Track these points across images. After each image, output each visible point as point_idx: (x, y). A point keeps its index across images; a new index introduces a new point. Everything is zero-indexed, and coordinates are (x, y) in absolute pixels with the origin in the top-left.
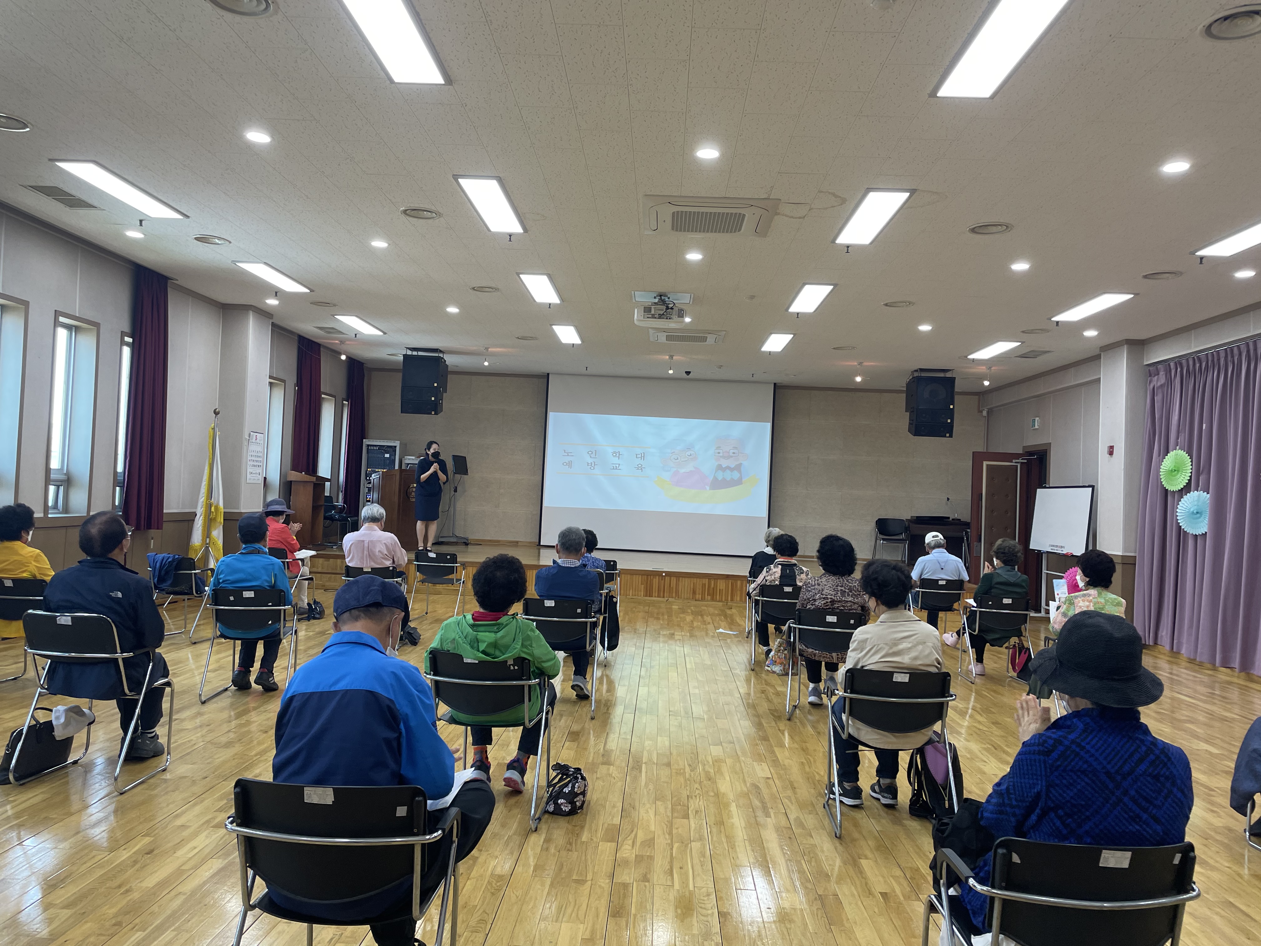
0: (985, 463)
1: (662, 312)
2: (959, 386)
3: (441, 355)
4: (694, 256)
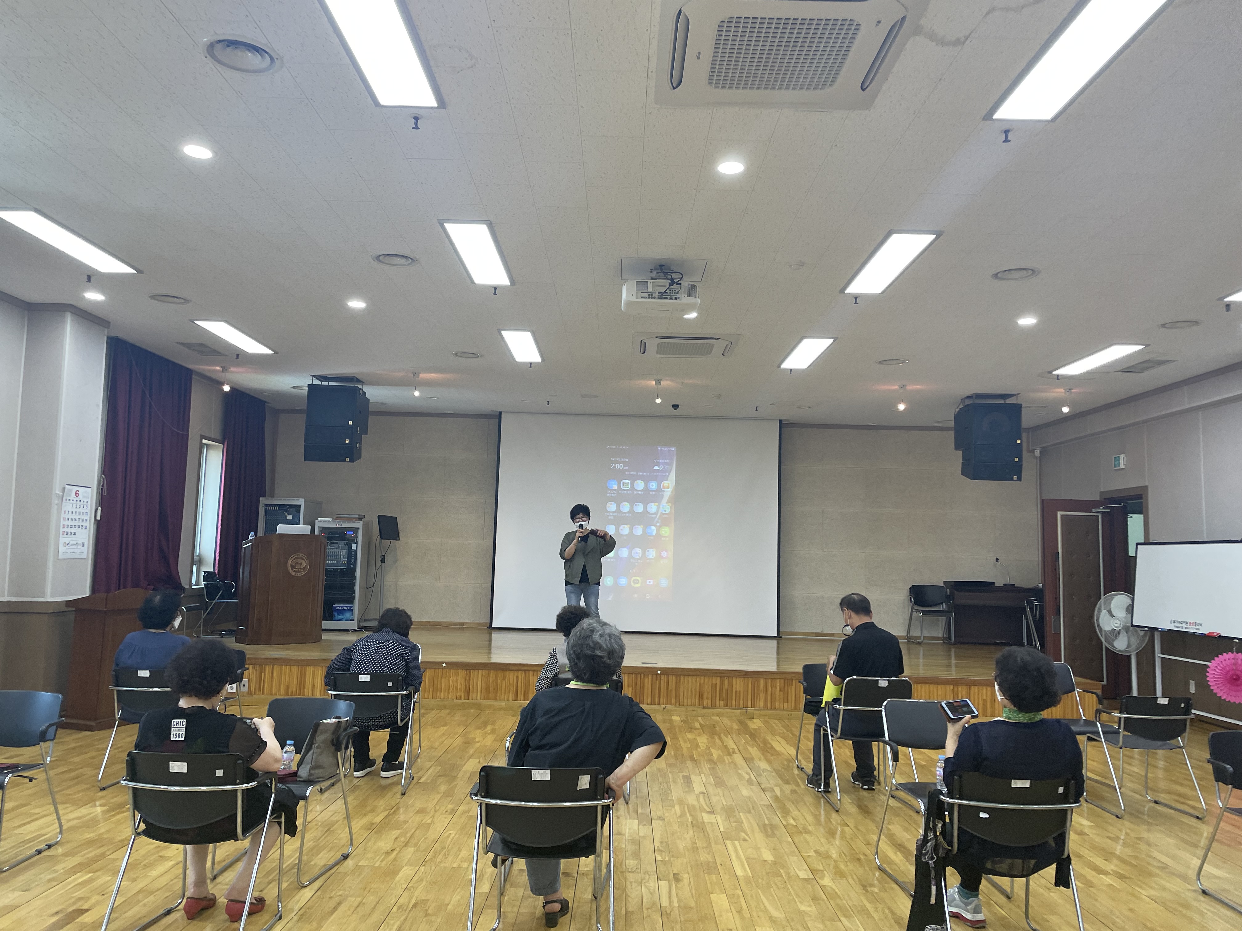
0: (1059, 514)
1: (663, 290)
2: (1026, 417)
3: (360, 386)
4: (731, 167)
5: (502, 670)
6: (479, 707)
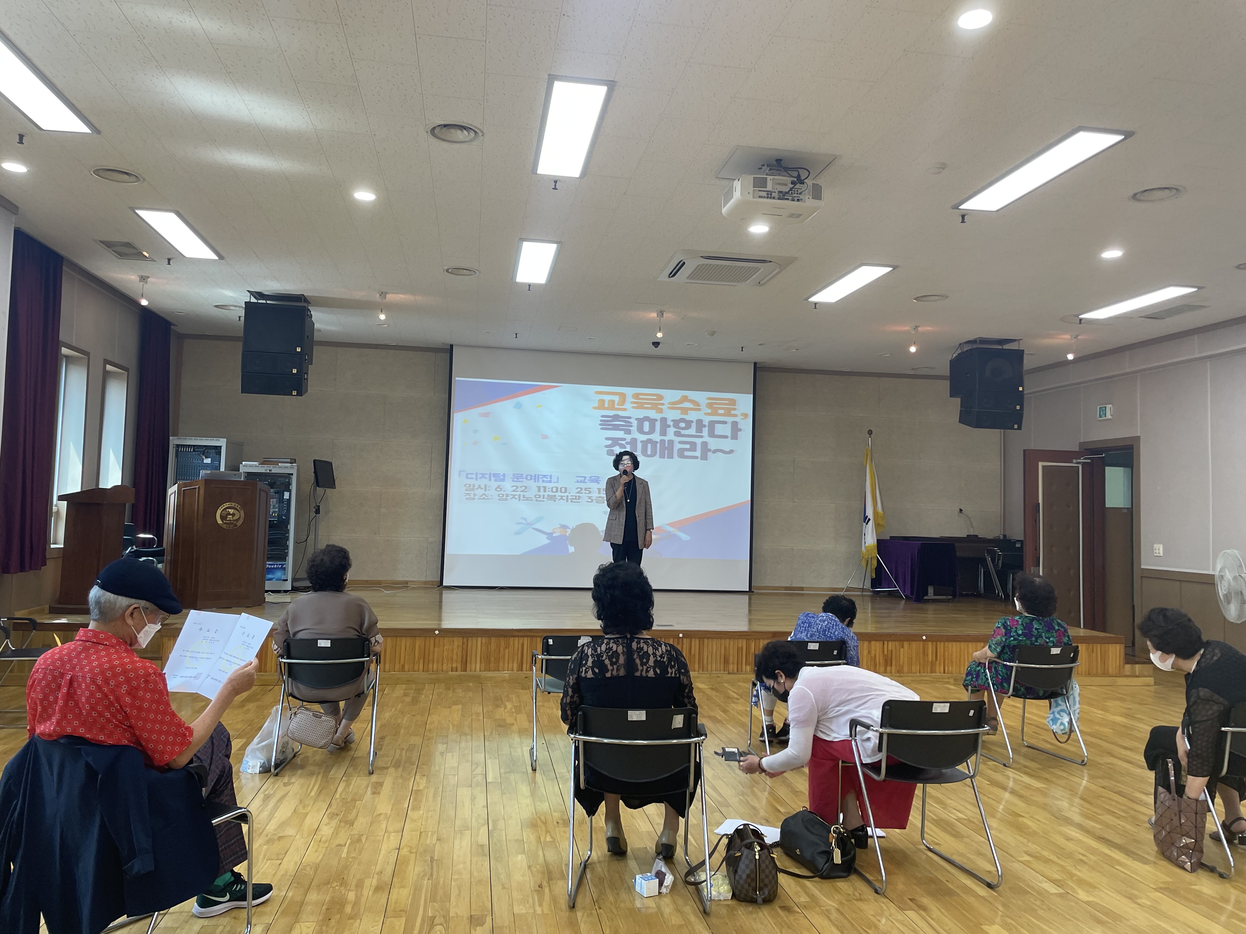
0: (1041, 464)
1: (786, 189)
2: (1030, 361)
3: (308, 307)
5: (505, 636)
6: (478, 679)
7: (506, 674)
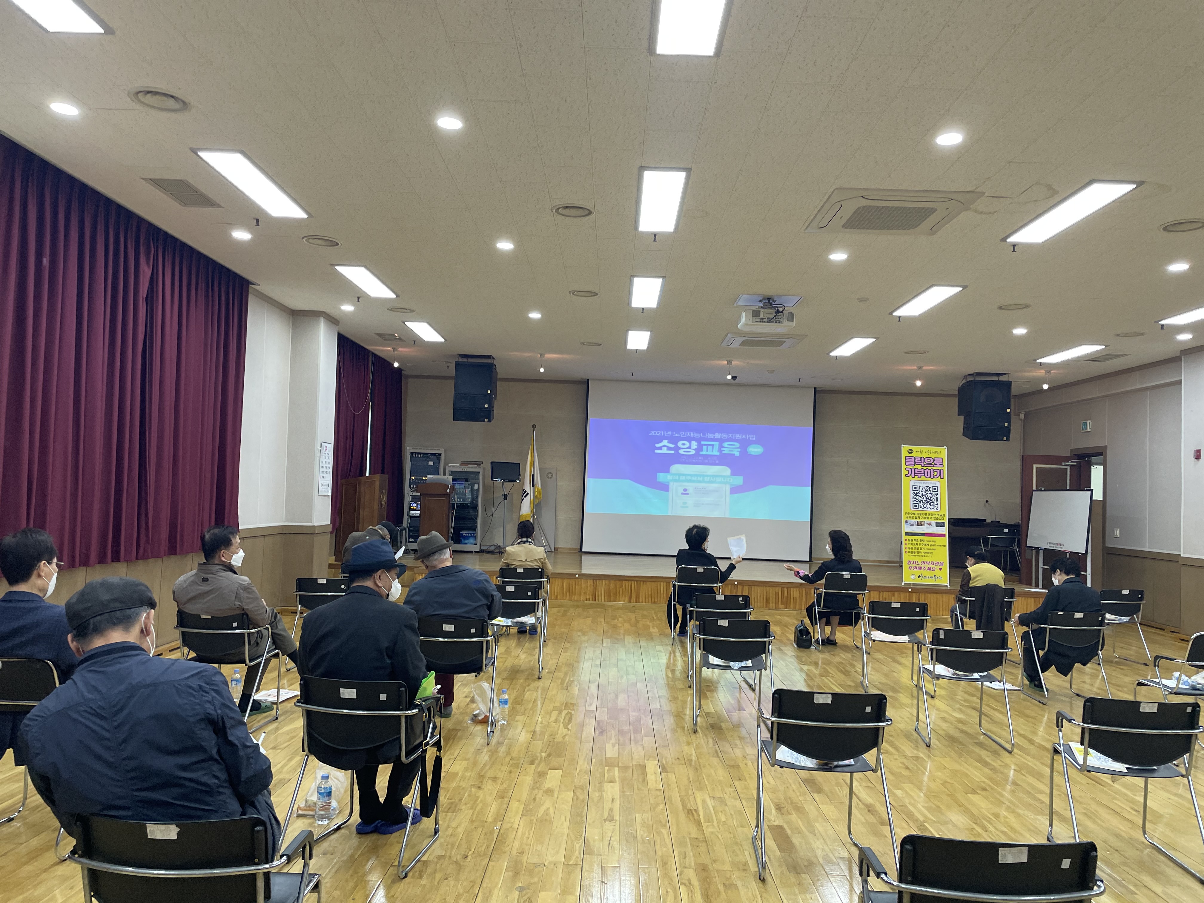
0: (1035, 466)
1: (772, 316)
2: (1015, 390)
3: (491, 362)
4: (838, 256)
5: (619, 580)
6: (603, 607)
7: (620, 604)
